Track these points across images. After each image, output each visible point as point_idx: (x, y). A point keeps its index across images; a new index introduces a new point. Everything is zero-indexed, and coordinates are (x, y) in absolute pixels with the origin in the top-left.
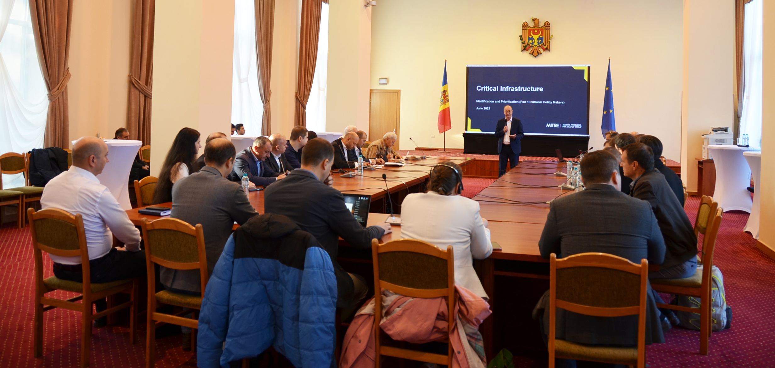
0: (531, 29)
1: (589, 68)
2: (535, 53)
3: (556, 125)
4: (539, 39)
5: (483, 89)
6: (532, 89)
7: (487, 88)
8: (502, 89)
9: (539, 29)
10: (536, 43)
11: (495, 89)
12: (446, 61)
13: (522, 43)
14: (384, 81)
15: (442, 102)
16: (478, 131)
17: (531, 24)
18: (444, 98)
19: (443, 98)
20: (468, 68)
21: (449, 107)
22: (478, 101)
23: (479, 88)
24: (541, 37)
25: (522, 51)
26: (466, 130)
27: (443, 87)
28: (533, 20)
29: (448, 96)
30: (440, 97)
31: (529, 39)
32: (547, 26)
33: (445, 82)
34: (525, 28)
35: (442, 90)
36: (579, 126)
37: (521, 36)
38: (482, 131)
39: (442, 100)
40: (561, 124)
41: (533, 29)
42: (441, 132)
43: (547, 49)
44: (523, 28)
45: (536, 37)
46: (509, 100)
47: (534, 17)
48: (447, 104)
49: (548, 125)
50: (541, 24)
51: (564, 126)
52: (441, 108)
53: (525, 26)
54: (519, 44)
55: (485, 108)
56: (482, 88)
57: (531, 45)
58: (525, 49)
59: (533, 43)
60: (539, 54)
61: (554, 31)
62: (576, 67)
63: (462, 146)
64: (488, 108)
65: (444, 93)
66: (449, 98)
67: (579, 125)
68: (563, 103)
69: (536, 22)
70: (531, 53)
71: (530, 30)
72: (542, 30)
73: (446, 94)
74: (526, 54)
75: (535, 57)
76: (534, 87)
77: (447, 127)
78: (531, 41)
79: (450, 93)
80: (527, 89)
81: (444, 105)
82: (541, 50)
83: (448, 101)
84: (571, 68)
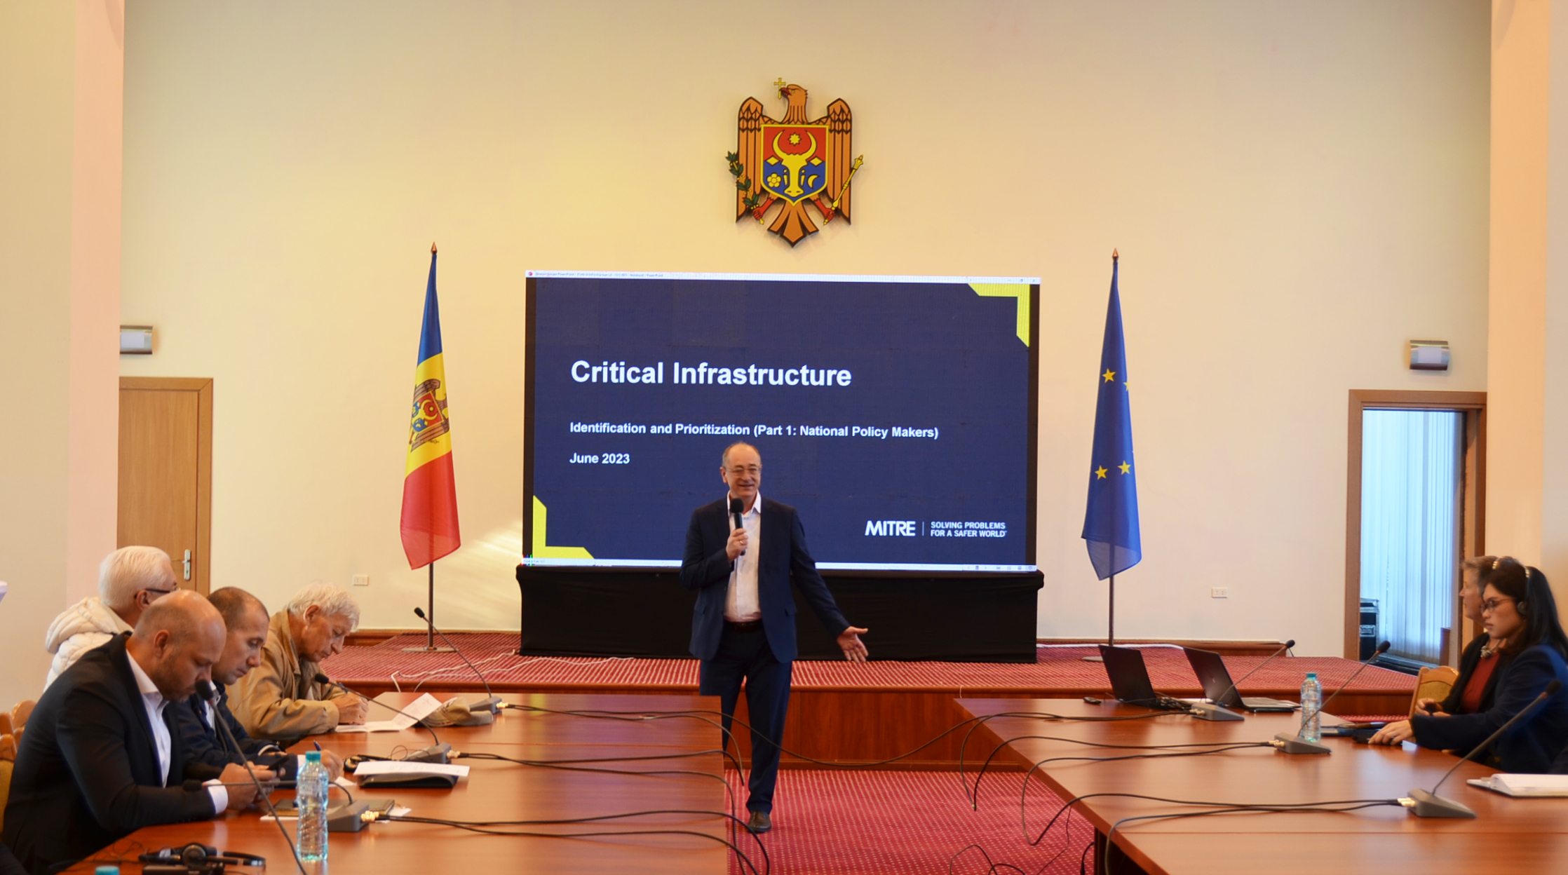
0: (776, 131)
1: (1035, 290)
2: (793, 231)
3: (906, 528)
4: (807, 170)
5: (600, 375)
6: (808, 376)
7: (616, 373)
8: (681, 374)
9: (806, 130)
10: (794, 189)
11: (651, 376)
12: (434, 253)
13: (740, 186)
14: (137, 340)
15: (419, 430)
16: (577, 557)
17: (776, 110)
18: (430, 414)
19: (422, 414)
20: (531, 283)
21: (449, 455)
22: (578, 428)
23: (581, 371)
24: (816, 162)
25: (739, 218)
26: (527, 551)
27: (422, 364)
28: (785, 92)
29: (444, 404)
30: (410, 409)
31: (769, 170)
32: (840, 117)
33: (431, 344)
34: (751, 124)
35: (420, 381)
36: (995, 530)
37: (733, 158)
38: (596, 556)
39: (422, 421)
40: (923, 521)
41: (784, 130)
42: (415, 565)
43: (840, 215)
44: (744, 124)
45: (794, 163)
46: (709, 423)
47: (789, 81)
48: (442, 438)
49: (874, 528)
50: (816, 111)
51: (939, 529)
52: (414, 460)
53: (750, 116)
54: (726, 193)
55: (609, 458)
56: (595, 370)
57: (775, 195)
58: (749, 210)
59: (783, 187)
60: (807, 232)
61: (865, 141)
62: (986, 285)
63: (512, 623)
64: (623, 459)
65: (427, 390)
66: (451, 412)
67: (997, 525)
68: (933, 433)
69: (795, 98)
70: (776, 228)
71: (770, 134)
72: (820, 135)
73: (439, 396)
74: (755, 234)
75: (793, 244)
76: (816, 365)
77: (442, 541)
78: (774, 180)
79: (452, 392)
80: (784, 378)
81: (428, 444)
82: (815, 217)
83: (446, 426)
84: (965, 288)
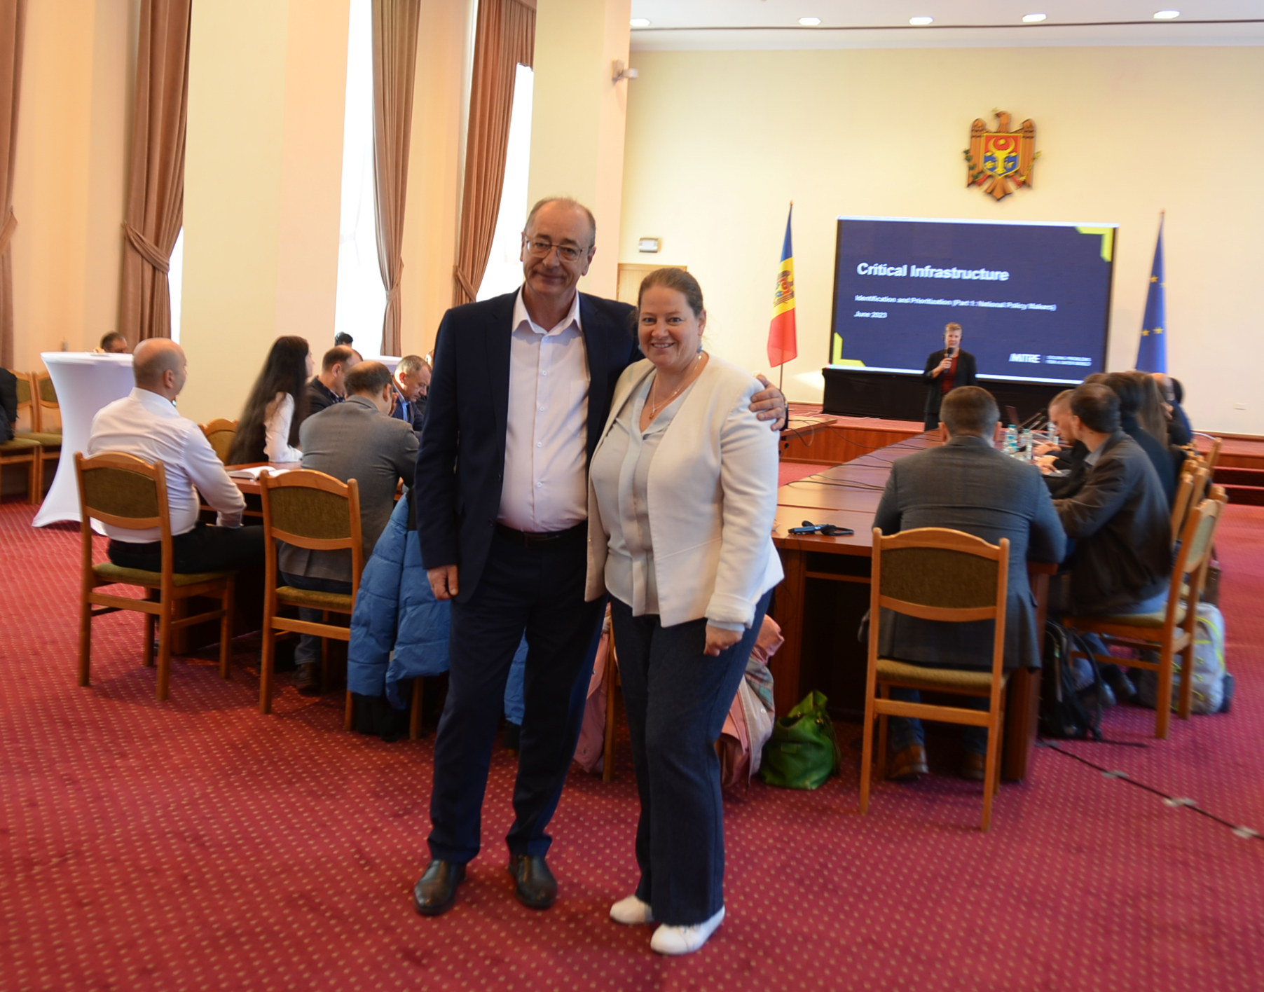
0: (992, 137)
1: (1115, 230)
2: (998, 193)
3: (1033, 359)
4: (1008, 159)
5: (873, 270)
6: (984, 275)
7: (881, 270)
8: (916, 272)
9: (1010, 137)
10: (1000, 170)
11: (901, 272)
12: (791, 205)
13: (971, 168)
14: (650, 246)
15: (779, 296)
16: (856, 365)
17: (992, 126)
18: (785, 288)
19: (780, 289)
20: (841, 224)
21: (793, 310)
22: (859, 298)
23: (864, 269)
24: (1013, 154)
25: (969, 185)
26: (831, 361)
27: (783, 262)
28: (998, 115)
29: (792, 283)
30: (775, 286)
31: (987, 159)
32: (1029, 130)
33: (787, 253)
34: (978, 134)
35: (780, 271)
36: (1084, 362)
37: (967, 152)
38: (867, 365)
39: (780, 292)
40: (1043, 353)
41: (997, 136)
42: (773, 365)
43: (1025, 184)
44: (975, 134)
45: (1001, 155)
46: (930, 298)
47: (1001, 109)
48: (790, 301)
49: (1015, 358)
50: (1016, 126)
51: (1052, 360)
52: (775, 312)
53: (977, 129)
54: (961, 171)
55: (876, 315)
56: (871, 268)
57: (989, 173)
58: (974, 181)
59: (993, 169)
60: (1006, 194)
61: (1043, 143)
62: (1086, 227)
63: (820, 400)
64: (883, 315)
65: (783, 276)
66: (796, 288)
67: (1086, 359)
68: (1052, 308)
69: (1003, 119)
70: (989, 191)
71: (988, 139)
72: (1016, 139)
73: (789, 279)
74: (977, 194)
75: (998, 200)
76: (989, 269)
77: (788, 354)
78: (989, 165)
79: (797, 278)
80: (970, 275)
81: (782, 304)
82: (1011, 186)
83: (792, 295)
84: (1072, 230)
